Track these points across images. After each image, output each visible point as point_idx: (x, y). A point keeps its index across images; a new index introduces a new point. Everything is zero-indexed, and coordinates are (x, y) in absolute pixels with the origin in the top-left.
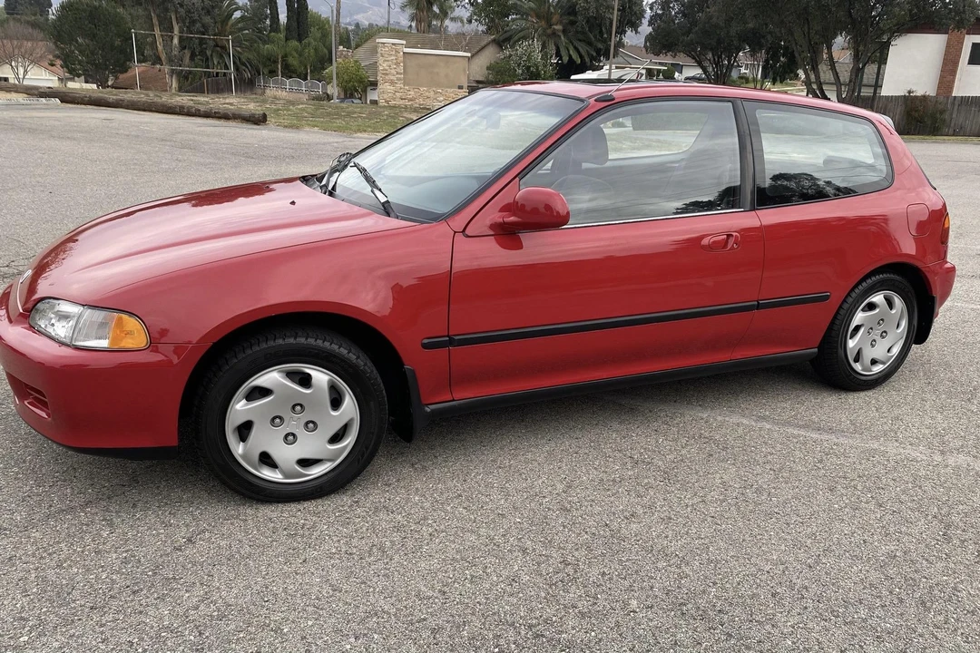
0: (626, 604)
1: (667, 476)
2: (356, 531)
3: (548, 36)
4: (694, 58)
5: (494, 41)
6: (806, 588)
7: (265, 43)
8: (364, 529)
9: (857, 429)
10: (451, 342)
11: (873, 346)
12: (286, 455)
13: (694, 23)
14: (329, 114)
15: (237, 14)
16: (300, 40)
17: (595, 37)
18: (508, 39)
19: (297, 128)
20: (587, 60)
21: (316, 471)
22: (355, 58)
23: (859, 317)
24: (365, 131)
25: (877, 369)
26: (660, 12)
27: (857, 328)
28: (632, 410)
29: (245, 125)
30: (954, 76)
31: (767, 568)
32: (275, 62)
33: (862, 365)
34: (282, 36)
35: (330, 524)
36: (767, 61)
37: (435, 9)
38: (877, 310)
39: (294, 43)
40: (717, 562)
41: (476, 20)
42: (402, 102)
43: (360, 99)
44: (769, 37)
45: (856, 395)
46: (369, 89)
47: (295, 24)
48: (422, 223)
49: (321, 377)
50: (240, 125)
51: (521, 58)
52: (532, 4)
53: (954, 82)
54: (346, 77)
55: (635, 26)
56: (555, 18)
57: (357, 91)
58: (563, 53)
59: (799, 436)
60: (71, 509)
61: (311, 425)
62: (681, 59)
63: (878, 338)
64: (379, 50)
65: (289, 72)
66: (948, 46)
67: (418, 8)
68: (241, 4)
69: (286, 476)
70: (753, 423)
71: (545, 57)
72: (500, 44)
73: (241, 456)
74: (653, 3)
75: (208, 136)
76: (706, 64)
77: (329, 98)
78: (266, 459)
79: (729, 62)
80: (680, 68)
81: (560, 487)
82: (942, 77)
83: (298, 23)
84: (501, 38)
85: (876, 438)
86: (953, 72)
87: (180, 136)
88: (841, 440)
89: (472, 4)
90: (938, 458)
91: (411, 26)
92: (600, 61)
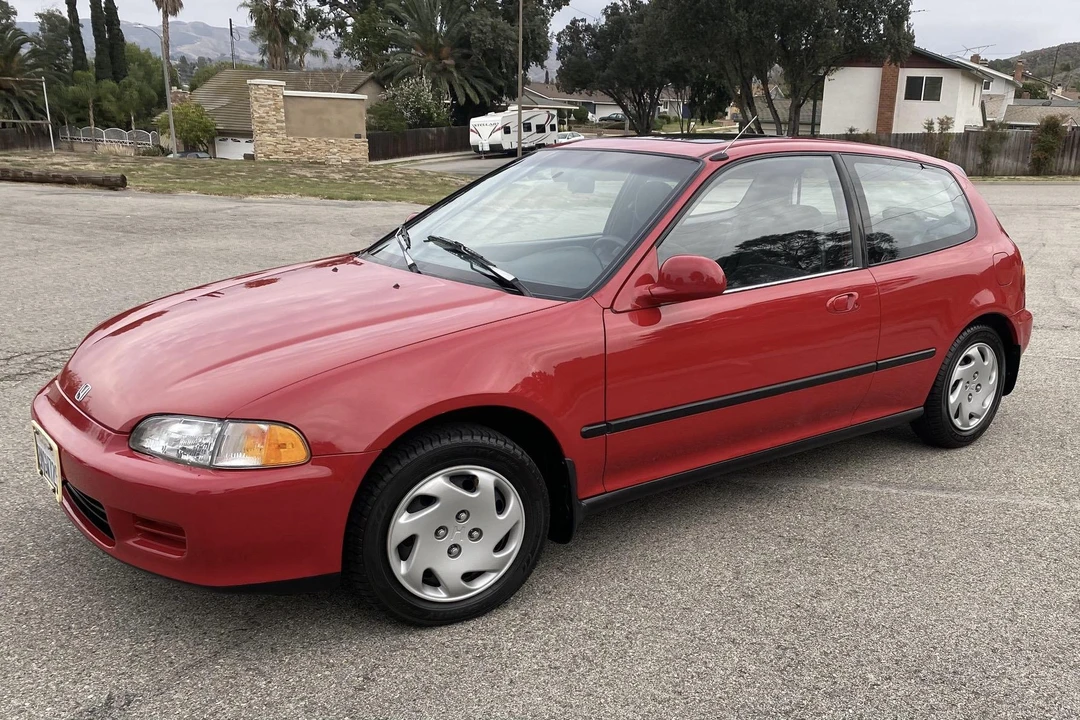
0: (865, 680)
1: (826, 549)
2: (546, 644)
3: (439, 73)
4: (612, 96)
5: (373, 78)
6: (1018, 640)
7: (67, 83)
8: (553, 641)
9: (979, 486)
10: (609, 428)
11: (969, 400)
12: (451, 569)
13: (609, 56)
14: (197, 174)
15: (25, 50)
16: (116, 79)
17: (494, 73)
18: (390, 77)
19: (169, 192)
20: (487, 100)
21: (481, 584)
22: (196, 101)
23: (959, 371)
24: (258, 193)
25: (975, 423)
26: (568, 43)
27: (957, 383)
28: (751, 489)
29: (97, 191)
30: (892, 111)
31: (974, 627)
32: (85, 107)
33: (962, 420)
34: (91, 74)
35: (515, 641)
36: (692, 99)
37: (292, 40)
38: (973, 363)
39: (109, 84)
40: (926, 628)
41: (347, 54)
42: (285, 156)
43: (207, 152)
44: (693, 71)
45: (958, 451)
46: (217, 140)
47: (107, 60)
48: (568, 301)
49: (486, 478)
50: (90, 191)
51: (408, 99)
52: (416, 36)
53: (892, 118)
54: (186, 126)
55: (540, 59)
56: (445, 51)
57: (201, 142)
58: (459, 93)
59: (928, 498)
60: (199, 664)
61: (475, 534)
62: (598, 97)
63: (973, 391)
64: (252, 93)
65: (105, 120)
66: (883, 81)
67: (272, 39)
68: (30, 34)
69: (451, 594)
70: (877, 489)
71: (438, 96)
72: (381, 82)
73: (404, 577)
74: (559, 34)
75: (57, 206)
76: (626, 102)
77: (165, 152)
78: (430, 578)
79: (652, 98)
80: (593, 108)
81: (729, 574)
82: (880, 114)
83: (112, 57)
84: (381, 76)
85: (1000, 492)
86: (891, 108)
87: (18, 208)
88: (969, 497)
89: (340, 35)
90: (1065, 505)
91: (263, 60)
92: (501, 101)
